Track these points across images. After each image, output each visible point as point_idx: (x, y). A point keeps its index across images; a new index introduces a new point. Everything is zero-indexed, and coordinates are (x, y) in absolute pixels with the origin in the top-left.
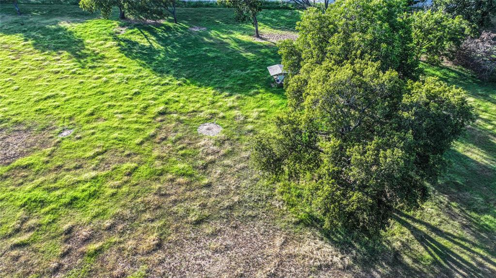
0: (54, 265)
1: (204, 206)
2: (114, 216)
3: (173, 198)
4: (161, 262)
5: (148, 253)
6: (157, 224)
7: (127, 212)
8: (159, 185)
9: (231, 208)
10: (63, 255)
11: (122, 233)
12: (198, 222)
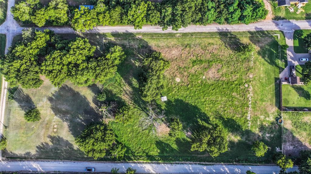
0: (193, 52)
1: (177, 61)
2: (188, 59)
3: (181, 63)
4: (180, 52)
5: (182, 54)
6: (182, 58)
7: (187, 60)
11: (187, 56)
12: (177, 58)
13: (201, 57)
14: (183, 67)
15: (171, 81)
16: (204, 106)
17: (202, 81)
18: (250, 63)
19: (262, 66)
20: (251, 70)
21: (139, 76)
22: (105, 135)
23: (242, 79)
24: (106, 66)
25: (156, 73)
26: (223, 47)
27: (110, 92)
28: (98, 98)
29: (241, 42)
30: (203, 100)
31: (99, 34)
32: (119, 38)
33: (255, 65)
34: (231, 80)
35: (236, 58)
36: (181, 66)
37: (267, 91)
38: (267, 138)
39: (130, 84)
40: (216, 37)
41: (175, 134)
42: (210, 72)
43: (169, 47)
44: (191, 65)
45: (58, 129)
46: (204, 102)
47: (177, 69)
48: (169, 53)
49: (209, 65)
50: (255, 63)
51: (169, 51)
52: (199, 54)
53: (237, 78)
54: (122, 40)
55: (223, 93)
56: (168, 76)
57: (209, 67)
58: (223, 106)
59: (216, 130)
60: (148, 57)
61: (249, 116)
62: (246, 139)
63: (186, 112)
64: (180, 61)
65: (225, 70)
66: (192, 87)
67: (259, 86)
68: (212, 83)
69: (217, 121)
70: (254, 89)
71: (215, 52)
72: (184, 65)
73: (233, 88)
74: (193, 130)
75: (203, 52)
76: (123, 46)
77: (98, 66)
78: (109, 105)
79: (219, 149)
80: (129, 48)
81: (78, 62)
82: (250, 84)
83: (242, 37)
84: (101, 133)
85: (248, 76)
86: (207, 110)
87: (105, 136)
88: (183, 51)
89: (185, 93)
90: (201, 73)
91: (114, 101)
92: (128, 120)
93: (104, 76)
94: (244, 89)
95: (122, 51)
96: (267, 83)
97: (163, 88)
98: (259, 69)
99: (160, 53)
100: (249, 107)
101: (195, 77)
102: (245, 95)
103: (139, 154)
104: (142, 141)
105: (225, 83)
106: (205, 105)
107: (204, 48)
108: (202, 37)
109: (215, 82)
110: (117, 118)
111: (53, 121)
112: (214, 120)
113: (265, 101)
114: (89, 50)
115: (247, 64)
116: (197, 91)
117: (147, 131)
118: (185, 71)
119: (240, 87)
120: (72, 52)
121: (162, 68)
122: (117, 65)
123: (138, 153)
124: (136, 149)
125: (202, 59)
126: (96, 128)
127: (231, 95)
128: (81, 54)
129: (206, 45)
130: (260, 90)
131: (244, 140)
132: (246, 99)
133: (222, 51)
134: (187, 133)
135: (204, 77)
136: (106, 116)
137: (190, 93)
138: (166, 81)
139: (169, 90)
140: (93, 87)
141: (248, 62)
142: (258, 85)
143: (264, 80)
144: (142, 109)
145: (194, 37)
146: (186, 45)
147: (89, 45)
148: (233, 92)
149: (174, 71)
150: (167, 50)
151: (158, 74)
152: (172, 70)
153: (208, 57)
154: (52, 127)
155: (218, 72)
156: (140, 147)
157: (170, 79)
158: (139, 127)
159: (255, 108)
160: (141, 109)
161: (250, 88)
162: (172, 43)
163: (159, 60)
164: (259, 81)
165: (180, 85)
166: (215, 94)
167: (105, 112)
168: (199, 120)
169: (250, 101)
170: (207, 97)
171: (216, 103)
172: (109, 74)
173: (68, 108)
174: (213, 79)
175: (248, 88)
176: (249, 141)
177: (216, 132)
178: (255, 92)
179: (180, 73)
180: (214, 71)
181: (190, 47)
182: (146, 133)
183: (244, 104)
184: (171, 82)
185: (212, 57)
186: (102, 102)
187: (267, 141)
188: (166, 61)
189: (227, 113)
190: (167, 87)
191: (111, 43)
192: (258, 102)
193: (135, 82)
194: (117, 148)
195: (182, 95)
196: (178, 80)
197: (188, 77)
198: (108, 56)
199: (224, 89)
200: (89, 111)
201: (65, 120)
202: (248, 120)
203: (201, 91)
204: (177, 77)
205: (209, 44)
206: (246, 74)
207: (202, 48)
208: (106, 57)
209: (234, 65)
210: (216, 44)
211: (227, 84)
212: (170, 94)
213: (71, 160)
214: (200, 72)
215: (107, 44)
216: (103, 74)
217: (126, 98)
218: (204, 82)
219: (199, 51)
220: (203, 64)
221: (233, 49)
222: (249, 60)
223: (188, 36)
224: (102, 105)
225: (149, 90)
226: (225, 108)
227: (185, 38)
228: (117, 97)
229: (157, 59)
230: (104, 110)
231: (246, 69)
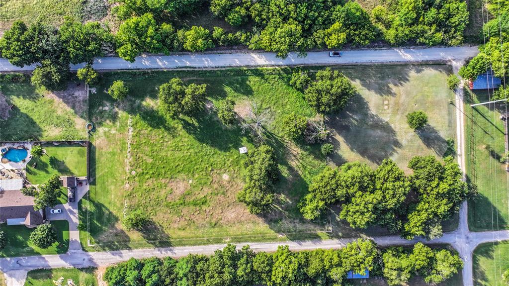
0: (206, 217)
2: (212, 206)
3: (222, 201)
4: (223, 215)
5: (221, 213)
7: (214, 205)
11: (215, 210)
13: (195, 210)
14: (219, 195)
15: (235, 175)
16: (190, 143)
17: (193, 176)
18: (129, 204)
19: (113, 200)
20: (127, 194)
21: (278, 179)
22: (318, 100)
23: (140, 181)
24: (323, 190)
25: (254, 183)
26: (165, 225)
27: (317, 157)
28: (331, 147)
29: (140, 233)
30: (191, 150)
31: (338, 237)
32: (309, 232)
33: (122, 202)
34: (154, 179)
35: (147, 210)
36: (223, 196)
37: (107, 167)
38: (108, 104)
39: (290, 169)
40: (176, 239)
41: (227, 103)
42: (182, 189)
43: (240, 222)
44: (208, 198)
45: (383, 104)
46: (189, 148)
47: (227, 191)
48: (238, 214)
49: (184, 198)
50: (122, 204)
52: (198, 214)
53: (146, 182)
54: (306, 231)
55: (165, 161)
56: (239, 181)
57: (184, 196)
58: (165, 144)
59: (174, 111)
60: (267, 205)
61: (131, 132)
62: (134, 102)
63: (213, 134)
64: (224, 203)
65: (163, 193)
66: (206, 168)
67: (116, 173)
68: (180, 174)
69: (172, 123)
70: (124, 169)
71: (175, 218)
72: (218, 198)
73: (152, 168)
74: (204, 111)
75: (193, 217)
76: (303, 221)
77: (334, 190)
78: (316, 138)
79: (170, 88)
80: (294, 219)
81: (360, 193)
82: (129, 175)
83: (138, 241)
84: (323, 101)
85: (131, 185)
86: (185, 138)
87: (317, 97)
88: (220, 217)
89: (215, 159)
90: (194, 187)
91: (311, 145)
92: (290, 119)
93: (324, 177)
94: (136, 168)
95: (303, 213)
96: (106, 178)
97: (246, 163)
98: (116, 196)
99: (252, 212)
100: (130, 144)
101: (203, 182)
102: (136, 160)
103: (274, 76)
104: (270, 93)
105: (162, 175)
106: (188, 145)
107: (191, 222)
108: (195, 239)
109: (175, 176)
110: (304, 121)
111: (390, 114)
112: (177, 125)
113: (109, 153)
114: (348, 211)
115: (133, 202)
116: (200, 163)
117: (264, 106)
118: (216, 189)
119: (142, 171)
120: (370, 206)
121: (248, 191)
122: (309, 192)
123: (275, 78)
124: (277, 83)
125: (194, 207)
126: (330, 108)
127: (155, 159)
128: (357, 205)
129: (188, 228)
130: (116, 168)
131: (138, 102)
132: (135, 155)
133: (166, 219)
134: (211, 107)
135: (191, 182)
136: (320, 124)
137: (209, 159)
138: (242, 175)
139: (237, 162)
140: (340, 162)
141: (131, 206)
142: (118, 175)
143: (110, 181)
144: (272, 136)
145: (205, 238)
146: (216, 226)
147: (349, 219)
148: (151, 163)
149: (231, 189)
150: (242, 218)
151: (253, 181)
152: (234, 190)
153: (185, 210)
154: (390, 106)
155: (172, 189)
156: (273, 85)
157: (237, 177)
158: (275, 111)
159: (123, 143)
160: (274, 136)
161: (128, 170)
162: (235, 228)
163: (252, 202)
164: (116, 180)
165: (223, 170)
166: (175, 159)
167: (322, 130)
168: (196, 124)
169: (129, 152)
170: (186, 154)
171: (174, 147)
172: (319, 180)
173: (371, 132)
174: (178, 180)
175: (132, 170)
176: (131, 100)
177: (174, 109)
178: (123, 164)
179: (222, 186)
180: (177, 191)
181: (211, 224)
182: (266, 104)
183: (138, 147)
184: (234, 173)
185: (180, 211)
186: (326, 141)
187: (107, 101)
188: (242, 202)
189: (159, 135)
190: (239, 166)
191: (321, 225)
192: (119, 151)
193: (284, 172)
194: (301, 83)
195: (219, 157)
196: (226, 177)
197: (212, 181)
198: (321, 204)
199: (164, 167)
200: (344, 129)
201: (376, 118)
202: (132, 126)
203: (194, 163)
204: (226, 181)
205: (184, 229)
206: (133, 188)
207: (194, 222)
208: (324, 202)
209: (151, 200)
210: (174, 228)
211: (159, 174)
212: (236, 157)
213: (361, 65)
214: (196, 189)
215: (326, 223)
216: (325, 180)
217: (295, 149)
218: (190, 175)
219: (197, 218)
220: (192, 200)
221: (152, 223)
222: (130, 208)
223: (213, 239)
224: (325, 138)
225: (263, 160)
226: (162, 141)
227: (217, 236)
228: (306, 150)
229: (255, 204)
230: (323, 131)
231: (134, 195)
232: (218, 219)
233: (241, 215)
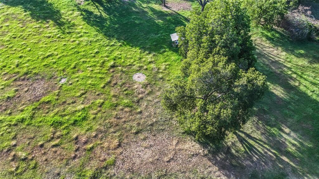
0: (73, 155)
1: (139, 124)
2: (97, 130)
3: (123, 120)
4: (121, 153)
5: (115, 149)
6: (117, 134)
7: (102, 128)
8: (116, 113)
9: (152, 125)
10: (77, 150)
11: (101, 139)
12: (137, 133)
13: (50, 135)
14: (120, 108)
15: (160, 75)
16: (83, 31)
30: (83, 39)
36: (127, 109)
47: (138, 102)
48: (163, 153)
51: (166, 159)
52: (54, 146)
55: (29, 49)
66: (104, 62)
88: (112, 158)
106: (80, 32)
116: (92, 55)
135: (63, 81)
150: (172, 164)
165: (135, 68)
171: (55, 34)
179: (130, 91)
184: (158, 72)
196: (139, 78)
204: (140, 84)
232: (104, 164)
233: (171, 156)
